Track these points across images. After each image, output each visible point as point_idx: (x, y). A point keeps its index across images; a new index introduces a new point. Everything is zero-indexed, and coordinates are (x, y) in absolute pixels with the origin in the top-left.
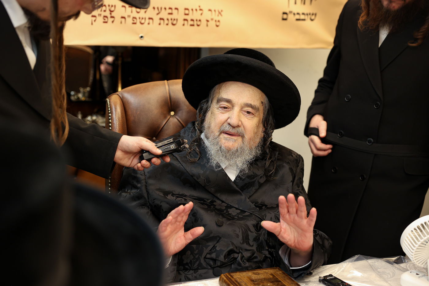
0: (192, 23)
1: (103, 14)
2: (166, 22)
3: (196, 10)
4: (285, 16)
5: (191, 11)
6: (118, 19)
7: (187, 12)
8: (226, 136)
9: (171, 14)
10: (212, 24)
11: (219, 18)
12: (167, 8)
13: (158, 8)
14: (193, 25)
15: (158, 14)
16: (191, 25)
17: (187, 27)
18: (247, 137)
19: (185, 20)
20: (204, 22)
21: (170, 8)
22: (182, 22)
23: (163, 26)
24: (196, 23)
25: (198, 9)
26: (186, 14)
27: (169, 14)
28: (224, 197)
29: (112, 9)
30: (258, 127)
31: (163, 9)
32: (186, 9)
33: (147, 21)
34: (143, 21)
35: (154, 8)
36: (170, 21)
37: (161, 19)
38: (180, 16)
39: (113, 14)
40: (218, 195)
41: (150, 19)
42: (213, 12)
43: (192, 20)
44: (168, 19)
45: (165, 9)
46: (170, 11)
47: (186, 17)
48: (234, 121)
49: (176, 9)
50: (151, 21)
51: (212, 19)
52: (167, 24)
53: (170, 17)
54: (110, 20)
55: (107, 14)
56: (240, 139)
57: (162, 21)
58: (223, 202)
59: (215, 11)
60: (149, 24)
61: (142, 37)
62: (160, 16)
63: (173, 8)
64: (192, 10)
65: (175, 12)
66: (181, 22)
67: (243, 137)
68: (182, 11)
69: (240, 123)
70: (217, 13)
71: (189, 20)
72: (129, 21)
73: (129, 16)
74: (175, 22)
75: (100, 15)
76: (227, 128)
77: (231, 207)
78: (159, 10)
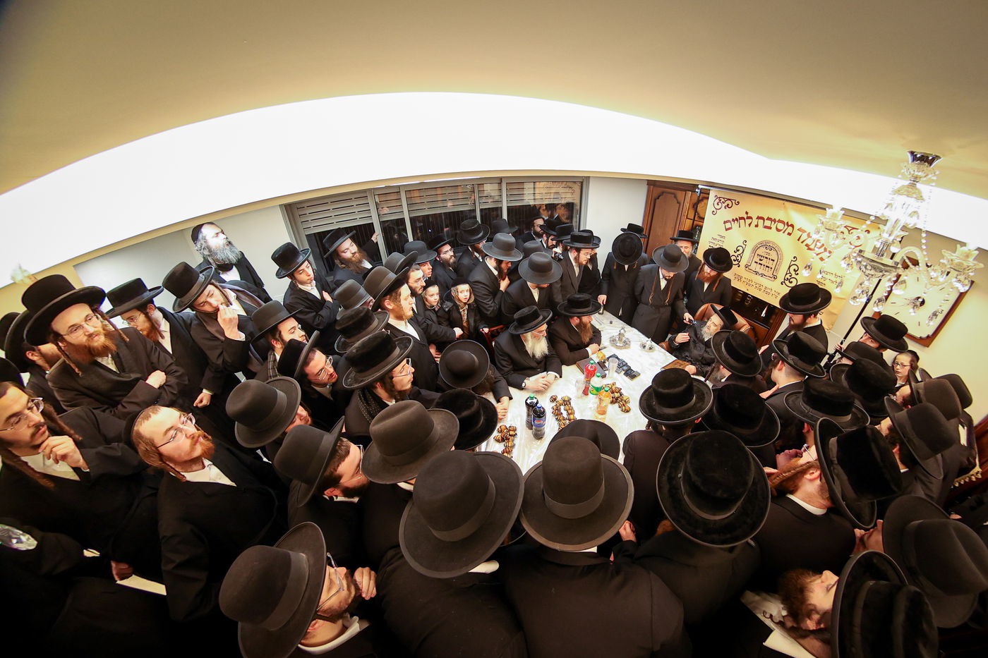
0: (766, 292)
2: (758, 288)
7: (766, 288)
20: (771, 294)
38: (763, 289)
42: (776, 292)
45: (758, 284)
46: (760, 285)
47: (765, 290)
57: (756, 288)
62: (756, 286)
66: (762, 291)
68: (764, 287)
74: (760, 290)
78: (756, 284)
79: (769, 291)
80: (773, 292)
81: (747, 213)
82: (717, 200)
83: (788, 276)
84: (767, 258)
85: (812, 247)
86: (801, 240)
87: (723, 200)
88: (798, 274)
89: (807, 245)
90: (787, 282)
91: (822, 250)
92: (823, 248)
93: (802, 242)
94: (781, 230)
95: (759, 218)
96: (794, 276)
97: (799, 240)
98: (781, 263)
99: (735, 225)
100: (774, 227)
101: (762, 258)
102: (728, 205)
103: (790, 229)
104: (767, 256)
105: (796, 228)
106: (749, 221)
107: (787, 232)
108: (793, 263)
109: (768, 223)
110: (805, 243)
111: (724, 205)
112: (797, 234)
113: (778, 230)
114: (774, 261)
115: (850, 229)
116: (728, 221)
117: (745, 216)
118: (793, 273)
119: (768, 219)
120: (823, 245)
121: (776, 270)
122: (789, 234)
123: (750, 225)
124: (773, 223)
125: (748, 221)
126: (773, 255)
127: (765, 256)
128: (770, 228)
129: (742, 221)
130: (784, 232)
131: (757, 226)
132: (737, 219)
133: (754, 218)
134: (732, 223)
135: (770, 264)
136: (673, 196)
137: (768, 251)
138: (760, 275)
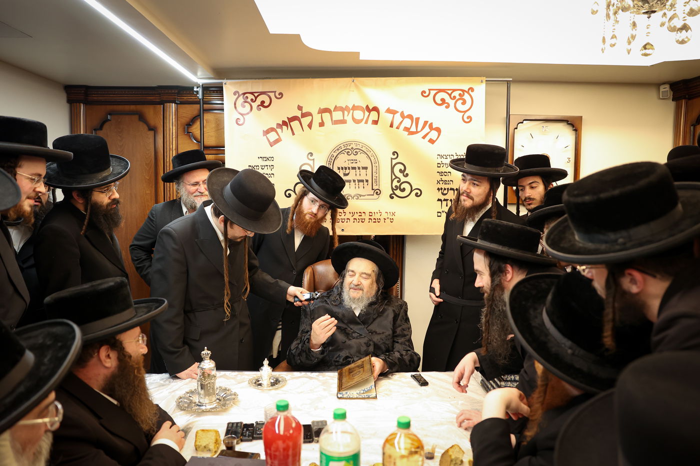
0: (374, 220)
2: (358, 220)
3: (377, 213)
4: (439, 214)
5: (373, 214)
7: (371, 214)
8: (353, 290)
10: (388, 221)
11: (393, 217)
15: (352, 216)
16: (374, 222)
17: (372, 223)
18: (365, 290)
19: (369, 219)
20: (382, 220)
21: (360, 213)
23: (356, 223)
24: (376, 221)
25: (378, 212)
28: (352, 326)
30: (372, 284)
32: (370, 213)
33: (346, 220)
34: (343, 221)
35: (350, 213)
36: (360, 220)
38: (367, 217)
40: (349, 325)
41: (347, 219)
42: (389, 214)
45: (357, 213)
46: (360, 214)
47: (370, 217)
48: (355, 282)
49: (363, 213)
50: (348, 220)
51: (388, 218)
52: (359, 222)
53: (360, 217)
56: (361, 292)
57: (355, 220)
58: (351, 329)
59: (390, 213)
60: (347, 222)
61: (343, 230)
62: (354, 217)
64: (374, 213)
65: (363, 214)
66: (367, 220)
67: (363, 290)
68: (367, 214)
69: (359, 283)
70: (391, 214)
71: (372, 219)
74: (363, 221)
76: (352, 286)
77: (355, 332)
78: (353, 214)
79: (377, 216)
80: (384, 215)
81: (300, 108)
82: (241, 100)
83: (395, 183)
84: (354, 168)
85: (413, 129)
86: (395, 125)
87: (250, 97)
88: (407, 175)
89: (407, 129)
90: (398, 192)
91: (427, 129)
92: (427, 126)
93: (398, 128)
94: (362, 120)
95: (323, 111)
96: (403, 179)
97: (391, 126)
98: (378, 168)
99: (285, 133)
100: (349, 118)
101: (347, 171)
102: (263, 102)
103: (374, 115)
104: (354, 165)
105: (382, 110)
106: (308, 119)
107: (370, 121)
108: (394, 162)
109: (338, 115)
110: (402, 127)
111: (255, 105)
112: (386, 118)
113: (357, 122)
114: (366, 168)
115: (450, 92)
116: (272, 130)
117: (299, 114)
118: (400, 175)
119: (336, 108)
120: (426, 123)
121: (375, 180)
122: (375, 122)
123: (310, 126)
124: (346, 113)
125: (306, 121)
126: (363, 160)
127: (351, 165)
128: (343, 122)
129: (295, 124)
130: (366, 122)
131: (322, 124)
132: (284, 123)
133: (314, 112)
134: (279, 130)
135: (363, 175)
136: (137, 117)
137: (352, 157)
138: (355, 198)
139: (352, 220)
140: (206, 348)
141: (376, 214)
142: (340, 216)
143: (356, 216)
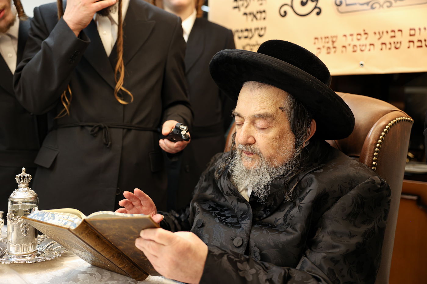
0: (419, 44)
1: (327, 45)
2: (388, 46)
3: (425, 29)
5: (417, 31)
6: (339, 48)
7: (412, 32)
9: (394, 37)
12: (389, 31)
13: (379, 33)
14: (421, 47)
15: (379, 39)
16: (418, 47)
17: (414, 49)
19: (410, 42)
21: (393, 31)
22: (407, 45)
23: (385, 51)
24: (423, 44)
26: (411, 35)
27: (392, 37)
29: (334, 39)
31: (385, 33)
32: (411, 29)
33: (368, 47)
34: (363, 48)
35: (375, 33)
36: (393, 45)
37: (383, 44)
38: (404, 38)
39: (335, 45)
41: (371, 45)
43: (420, 41)
44: (390, 43)
45: (387, 32)
46: (393, 34)
47: (412, 38)
49: (400, 31)
50: (372, 47)
52: (390, 49)
53: (392, 40)
54: (333, 50)
55: (330, 45)
57: (384, 46)
60: (369, 50)
61: (362, 64)
62: (382, 40)
63: (396, 30)
64: (420, 29)
65: (398, 34)
66: (405, 44)
68: (406, 32)
71: (416, 41)
72: (350, 49)
73: (349, 45)
74: (398, 46)
75: (324, 47)
78: (380, 35)
79: (425, 36)
138: (385, 5)
139: (378, 44)
140: (24, 169)
141: (422, 30)
142: (359, 40)
143: (386, 39)
